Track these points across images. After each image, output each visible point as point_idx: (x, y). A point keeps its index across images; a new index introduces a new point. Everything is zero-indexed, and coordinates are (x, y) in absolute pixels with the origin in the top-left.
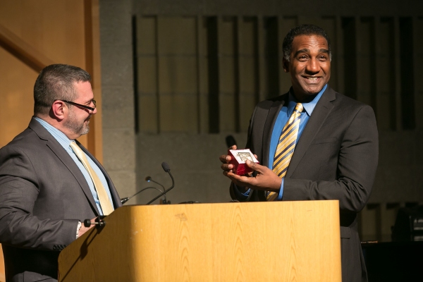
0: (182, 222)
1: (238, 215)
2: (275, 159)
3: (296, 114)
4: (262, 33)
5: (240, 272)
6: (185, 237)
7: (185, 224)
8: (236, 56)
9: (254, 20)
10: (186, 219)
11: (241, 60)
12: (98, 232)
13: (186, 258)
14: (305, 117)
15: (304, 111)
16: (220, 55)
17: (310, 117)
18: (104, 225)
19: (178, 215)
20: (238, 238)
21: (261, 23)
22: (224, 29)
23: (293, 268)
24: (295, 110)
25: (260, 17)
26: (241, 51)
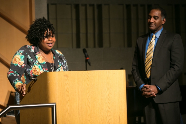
0: (67, 78)
1: (88, 75)
2: (147, 55)
3: (153, 39)
4: (96, 10)
5: (88, 97)
6: (67, 83)
7: (67, 79)
8: (86, 19)
9: (93, 5)
10: (68, 77)
11: (88, 20)
12: (35, 82)
13: (68, 91)
14: (157, 39)
15: (156, 37)
16: (80, 19)
17: (158, 39)
18: (37, 79)
19: (65, 75)
20: (88, 84)
21: (96, 7)
22: (82, 9)
23: (108, 95)
24: (152, 37)
25: (95, 5)
26: (88, 17)
